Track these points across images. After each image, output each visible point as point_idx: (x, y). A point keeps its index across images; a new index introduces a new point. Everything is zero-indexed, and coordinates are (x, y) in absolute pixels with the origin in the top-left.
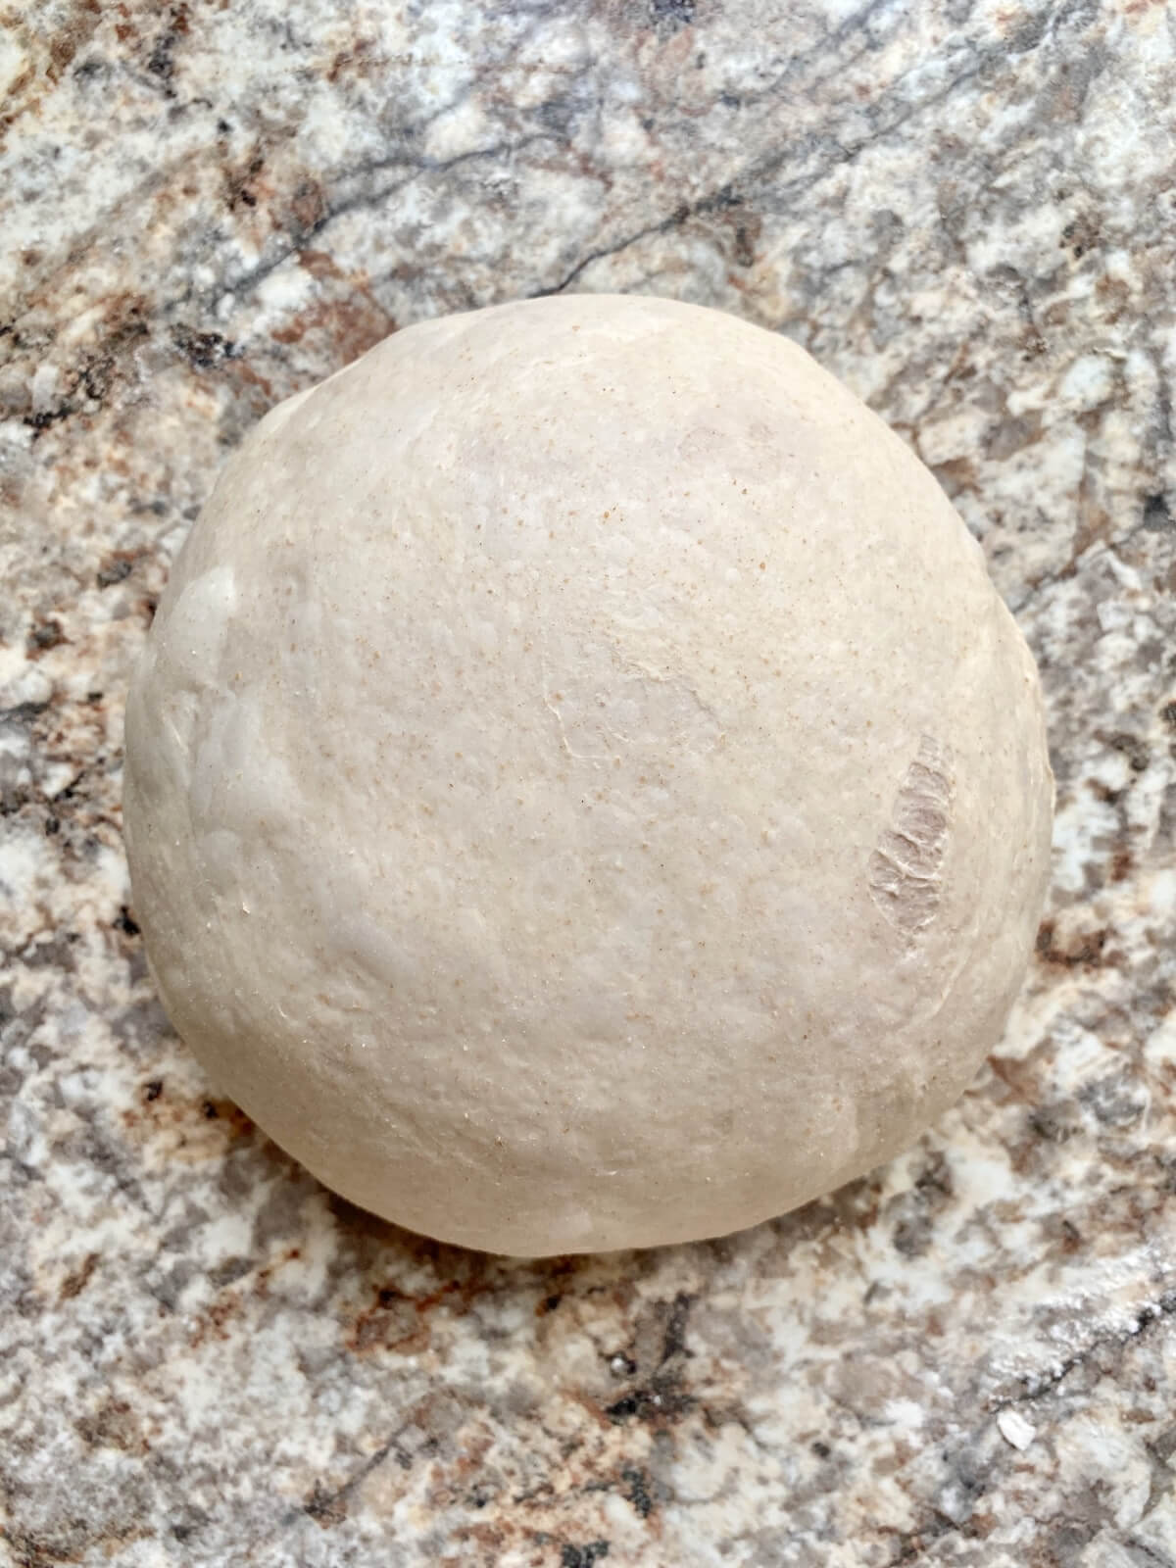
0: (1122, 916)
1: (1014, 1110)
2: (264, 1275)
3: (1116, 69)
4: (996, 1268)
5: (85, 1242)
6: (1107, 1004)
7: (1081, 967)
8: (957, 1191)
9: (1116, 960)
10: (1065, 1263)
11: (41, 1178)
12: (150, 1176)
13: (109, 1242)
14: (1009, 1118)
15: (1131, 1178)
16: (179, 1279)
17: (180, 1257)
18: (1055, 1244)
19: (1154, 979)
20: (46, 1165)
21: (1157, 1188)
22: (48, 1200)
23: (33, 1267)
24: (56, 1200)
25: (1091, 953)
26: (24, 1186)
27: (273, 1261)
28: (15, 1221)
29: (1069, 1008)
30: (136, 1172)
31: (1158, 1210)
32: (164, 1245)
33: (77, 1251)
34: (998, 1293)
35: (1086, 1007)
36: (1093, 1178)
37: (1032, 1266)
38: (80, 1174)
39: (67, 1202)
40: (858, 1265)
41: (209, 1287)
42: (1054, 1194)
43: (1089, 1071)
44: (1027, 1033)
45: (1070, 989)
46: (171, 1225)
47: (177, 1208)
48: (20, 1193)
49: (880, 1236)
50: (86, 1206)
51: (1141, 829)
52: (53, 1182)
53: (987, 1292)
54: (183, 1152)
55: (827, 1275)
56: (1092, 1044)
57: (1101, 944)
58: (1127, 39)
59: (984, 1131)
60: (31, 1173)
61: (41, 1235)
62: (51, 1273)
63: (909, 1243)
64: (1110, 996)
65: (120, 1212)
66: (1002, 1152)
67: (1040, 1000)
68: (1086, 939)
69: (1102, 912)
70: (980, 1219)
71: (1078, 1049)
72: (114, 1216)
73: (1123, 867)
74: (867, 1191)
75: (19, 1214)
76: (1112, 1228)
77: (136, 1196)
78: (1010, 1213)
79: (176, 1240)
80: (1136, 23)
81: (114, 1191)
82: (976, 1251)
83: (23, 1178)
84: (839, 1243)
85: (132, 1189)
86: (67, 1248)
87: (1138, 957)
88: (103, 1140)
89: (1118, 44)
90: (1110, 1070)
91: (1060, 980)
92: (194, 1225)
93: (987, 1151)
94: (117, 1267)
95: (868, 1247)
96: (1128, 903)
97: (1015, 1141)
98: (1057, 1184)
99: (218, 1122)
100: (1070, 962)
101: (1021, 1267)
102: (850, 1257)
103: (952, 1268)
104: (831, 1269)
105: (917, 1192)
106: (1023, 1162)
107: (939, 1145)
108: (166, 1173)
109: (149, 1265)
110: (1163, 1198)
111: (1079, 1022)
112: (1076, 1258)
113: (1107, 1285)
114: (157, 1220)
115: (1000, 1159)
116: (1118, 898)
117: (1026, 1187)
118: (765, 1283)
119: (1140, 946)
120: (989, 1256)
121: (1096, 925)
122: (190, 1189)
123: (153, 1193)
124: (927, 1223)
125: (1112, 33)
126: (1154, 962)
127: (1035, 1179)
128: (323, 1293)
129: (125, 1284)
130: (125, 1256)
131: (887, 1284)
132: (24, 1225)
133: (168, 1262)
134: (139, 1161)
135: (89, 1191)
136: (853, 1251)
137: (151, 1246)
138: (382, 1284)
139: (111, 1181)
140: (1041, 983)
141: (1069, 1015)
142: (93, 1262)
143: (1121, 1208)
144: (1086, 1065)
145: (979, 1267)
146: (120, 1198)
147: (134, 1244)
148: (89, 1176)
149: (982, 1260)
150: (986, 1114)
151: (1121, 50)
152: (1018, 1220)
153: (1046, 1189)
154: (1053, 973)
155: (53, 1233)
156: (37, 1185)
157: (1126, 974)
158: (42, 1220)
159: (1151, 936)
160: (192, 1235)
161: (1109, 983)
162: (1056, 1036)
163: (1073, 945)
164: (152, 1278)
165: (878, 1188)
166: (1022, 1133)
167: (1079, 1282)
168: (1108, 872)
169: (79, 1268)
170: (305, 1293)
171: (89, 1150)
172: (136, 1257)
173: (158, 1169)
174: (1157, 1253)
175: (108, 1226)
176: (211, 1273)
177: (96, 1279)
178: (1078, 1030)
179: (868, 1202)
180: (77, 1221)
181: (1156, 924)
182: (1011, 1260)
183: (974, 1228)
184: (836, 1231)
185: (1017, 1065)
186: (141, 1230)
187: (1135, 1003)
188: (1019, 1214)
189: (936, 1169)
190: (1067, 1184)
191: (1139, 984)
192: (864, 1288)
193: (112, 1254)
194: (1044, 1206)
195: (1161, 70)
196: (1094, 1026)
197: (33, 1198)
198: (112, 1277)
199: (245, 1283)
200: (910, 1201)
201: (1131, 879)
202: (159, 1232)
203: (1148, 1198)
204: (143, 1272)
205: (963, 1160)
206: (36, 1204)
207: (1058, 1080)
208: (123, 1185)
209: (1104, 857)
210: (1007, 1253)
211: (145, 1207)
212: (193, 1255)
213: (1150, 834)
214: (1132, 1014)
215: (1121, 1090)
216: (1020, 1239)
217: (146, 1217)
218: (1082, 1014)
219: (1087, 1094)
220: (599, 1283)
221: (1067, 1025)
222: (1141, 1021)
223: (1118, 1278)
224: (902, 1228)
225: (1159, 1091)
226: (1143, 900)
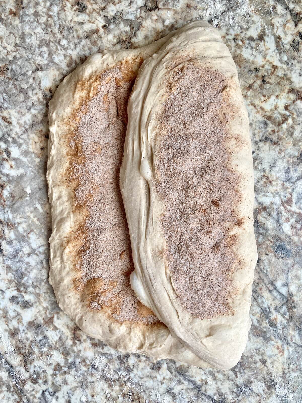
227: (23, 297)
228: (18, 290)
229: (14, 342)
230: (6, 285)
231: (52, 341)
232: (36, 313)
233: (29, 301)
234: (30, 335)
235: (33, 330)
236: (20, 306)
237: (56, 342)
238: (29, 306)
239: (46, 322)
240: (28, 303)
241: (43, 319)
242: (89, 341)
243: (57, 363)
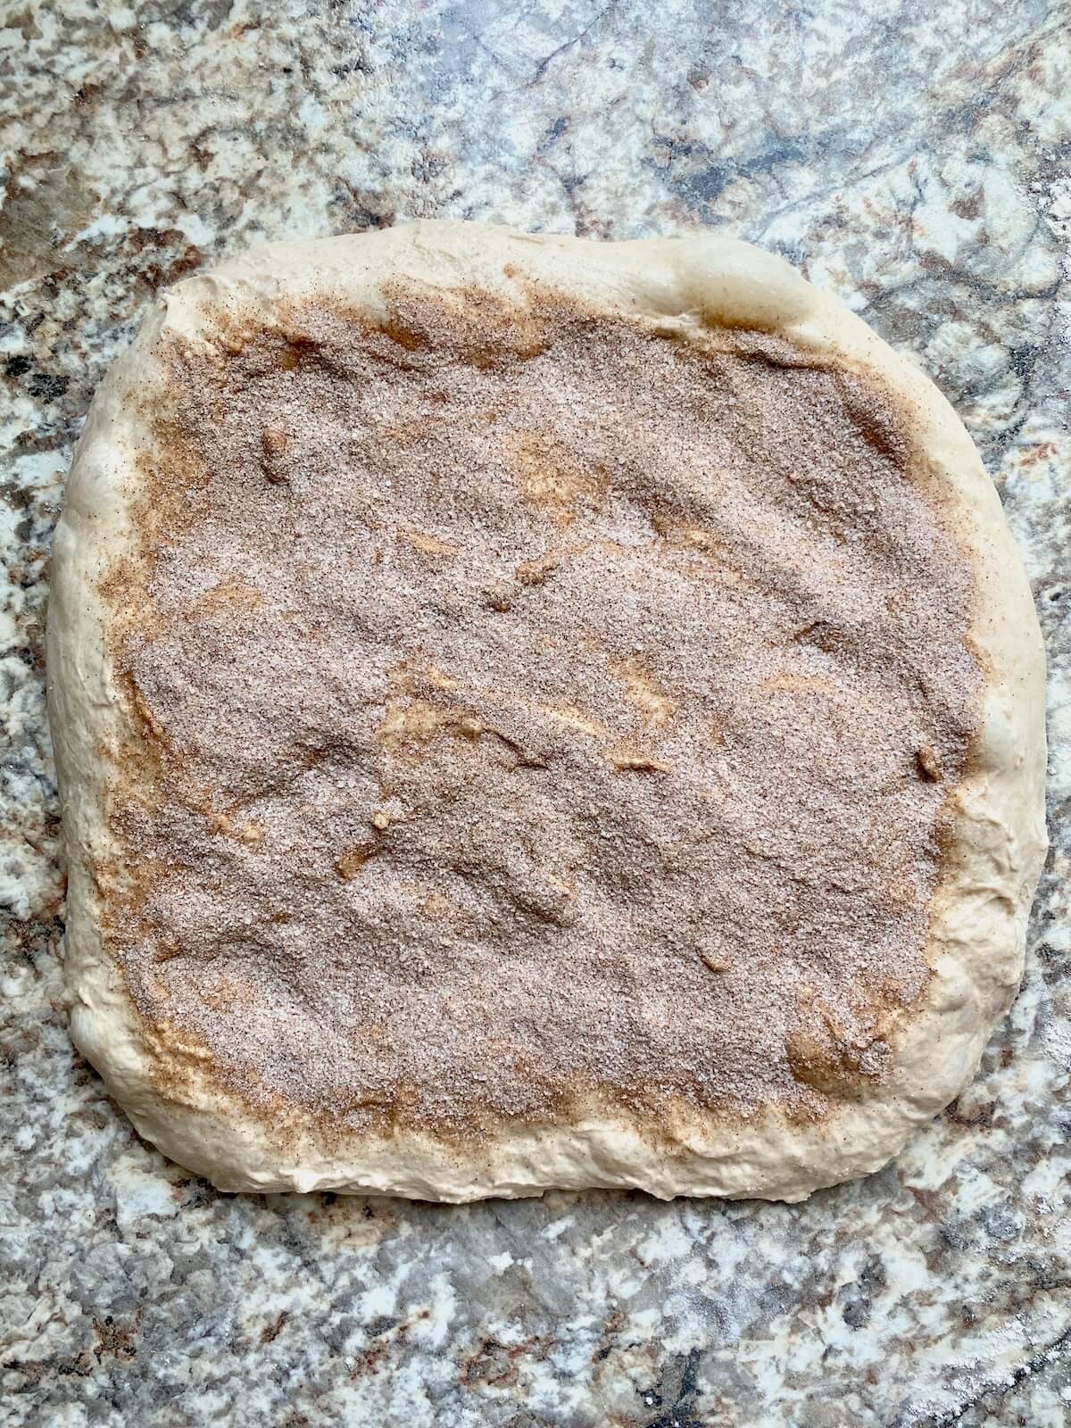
0: (1006, 1093)
1: (929, 1226)
2: (403, 1329)
3: (1013, 504)
4: (915, 1337)
5: (280, 1303)
6: (995, 1154)
7: (978, 1127)
8: (889, 1282)
9: (1002, 1123)
10: (964, 1335)
11: (251, 1258)
12: (326, 1258)
13: (295, 1304)
14: (925, 1232)
15: (1012, 1276)
16: (344, 1331)
17: (345, 1315)
18: (957, 1322)
19: (1028, 1138)
20: (254, 1249)
21: (1029, 1284)
22: (254, 1273)
23: (242, 1320)
24: (260, 1274)
25: (984, 1118)
26: (237, 1263)
27: (410, 1320)
28: (232, 1288)
29: (969, 1156)
30: (316, 1255)
31: (1030, 1300)
32: (333, 1307)
33: (273, 1310)
34: (916, 1355)
35: (981, 1155)
36: (985, 1276)
37: (940, 1337)
38: (277, 1255)
39: (267, 1275)
40: (819, 1332)
41: (364, 1337)
42: (957, 1287)
43: (983, 1201)
44: (939, 1173)
45: (969, 1143)
46: (340, 1292)
47: (344, 1281)
48: (234, 1268)
49: (835, 1312)
50: (280, 1278)
51: (1021, 1032)
52: (258, 1261)
53: (909, 1355)
54: (349, 1241)
55: (796, 1339)
56: (985, 1181)
57: (992, 1112)
58: (1021, 484)
59: (908, 1241)
60: (242, 1254)
61: (248, 1298)
62: (254, 1325)
63: (854, 1318)
64: (998, 1148)
65: (304, 1283)
66: (921, 1256)
67: (948, 1149)
68: (982, 1108)
69: (993, 1089)
70: (904, 1302)
71: (975, 1185)
72: (301, 1286)
73: (1008, 1059)
74: (825, 1281)
75: (234, 1283)
76: (997, 1311)
77: (316, 1271)
78: (926, 1299)
79: (342, 1303)
80: (1028, 472)
81: (300, 1268)
82: (901, 1326)
83: (237, 1257)
84: (805, 1316)
85: (313, 1266)
86: (265, 1308)
87: (1017, 1122)
88: (294, 1232)
89: (1015, 487)
90: (997, 1200)
91: (963, 1136)
92: (355, 1293)
93: (910, 1255)
94: (301, 1322)
95: (826, 1320)
96: (1012, 1083)
97: (929, 1249)
98: (959, 1280)
99: (375, 1221)
100: (969, 1123)
101: (933, 1338)
102: (813, 1327)
103: (884, 1337)
104: (800, 1335)
105: (860, 1283)
106: (936, 1263)
107: (876, 1250)
108: (338, 1255)
109: (324, 1320)
110: (1033, 1291)
111: (977, 1167)
112: (972, 1332)
113: (993, 1352)
114: (330, 1289)
115: (919, 1261)
116: (1003, 1080)
117: (937, 1281)
118: (754, 1343)
119: (1020, 1114)
120: (911, 1329)
121: (988, 1098)
122: (354, 1268)
123: (327, 1270)
124: (867, 1304)
125: (1011, 479)
126: (1029, 1126)
127: (944, 1276)
128: (444, 1343)
129: (307, 1333)
130: (306, 1314)
131: (838, 1347)
132: (236, 1291)
133: (336, 1319)
134: (318, 1247)
135: (283, 1268)
136: (814, 1322)
137: (325, 1307)
138: (485, 1337)
139: (298, 1261)
140: (949, 1137)
141: (968, 1160)
142: (284, 1317)
143: (1004, 1298)
144: (980, 1196)
145: (903, 1336)
146: (304, 1274)
147: (314, 1305)
148: (283, 1258)
149: (905, 1332)
150: (910, 1229)
151: (1017, 491)
152: (931, 1305)
153: (952, 1283)
154: (958, 1131)
155: (256, 1297)
156: (246, 1262)
157: (1009, 1133)
158: (250, 1287)
159: (1027, 1107)
160: (354, 1300)
161: (998, 1139)
162: (959, 1175)
163: (972, 1111)
164: (325, 1330)
165: (833, 1279)
166: (935, 1243)
167: (974, 1349)
168: (997, 1061)
169: (274, 1323)
170: (432, 1343)
171: (283, 1239)
172: (314, 1314)
173: (332, 1254)
174: (1029, 1330)
175: (295, 1291)
176: (366, 1327)
177: (286, 1329)
178: (975, 1171)
179: (826, 1288)
180: (274, 1288)
181: (1030, 1099)
182: (925, 1332)
183: (900, 1308)
184: (803, 1308)
185: (932, 1195)
186: (318, 1296)
187: (1015, 1153)
188: (932, 1299)
189: (875, 1265)
190: (966, 1280)
191: (1019, 1139)
192: (823, 1349)
193: (297, 1312)
194: (950, 1295)
195: (1044, 505)
196: (985, 1169)
197: (243, 1271)
198: (298, 1329)
199: (391, 1335)
200: (855, 1288)
201: (1014, 1067)
202: (331, 1297)
203: (1023, 1291)
204: (319, 1325)
205: (893, 1261)
206: (246, 1276)
207: (960, 1206)
208: (306, 1264)
209: (994, 1051)
210: (923, 1327)
211: (322, 1279)
212: (354, 1313)
213: (1028, 1035)
214: (1013, 1162)
215: (1005, 1214)
216: (933, 1318)
217: (322, 1286)
218: (977, 1160)
219: (980, 1217)
220: (637, 1341)
221: (967, 1168)
222: (1020, 1167)
223: (1001, 1347)
224: (849, 1308)
225: (1032, 1217)
226: (1022, 1082)
227: (847, 1287)
228: (824, 1301)
229: (994, 1319)
230: (807, 1340)
231: (995, 1196)
232: (900, 1245)
233: (862, 1268)
234: (972, 1266)
235: (955, 1256)
236: (876, 1296)
237: (997, 1183)
238: (878, 1267)
239: (932, 1215)
240: (868, 1269)
241: (920, 1222)
242: (995, 1077)
243: (1065, 1182)
